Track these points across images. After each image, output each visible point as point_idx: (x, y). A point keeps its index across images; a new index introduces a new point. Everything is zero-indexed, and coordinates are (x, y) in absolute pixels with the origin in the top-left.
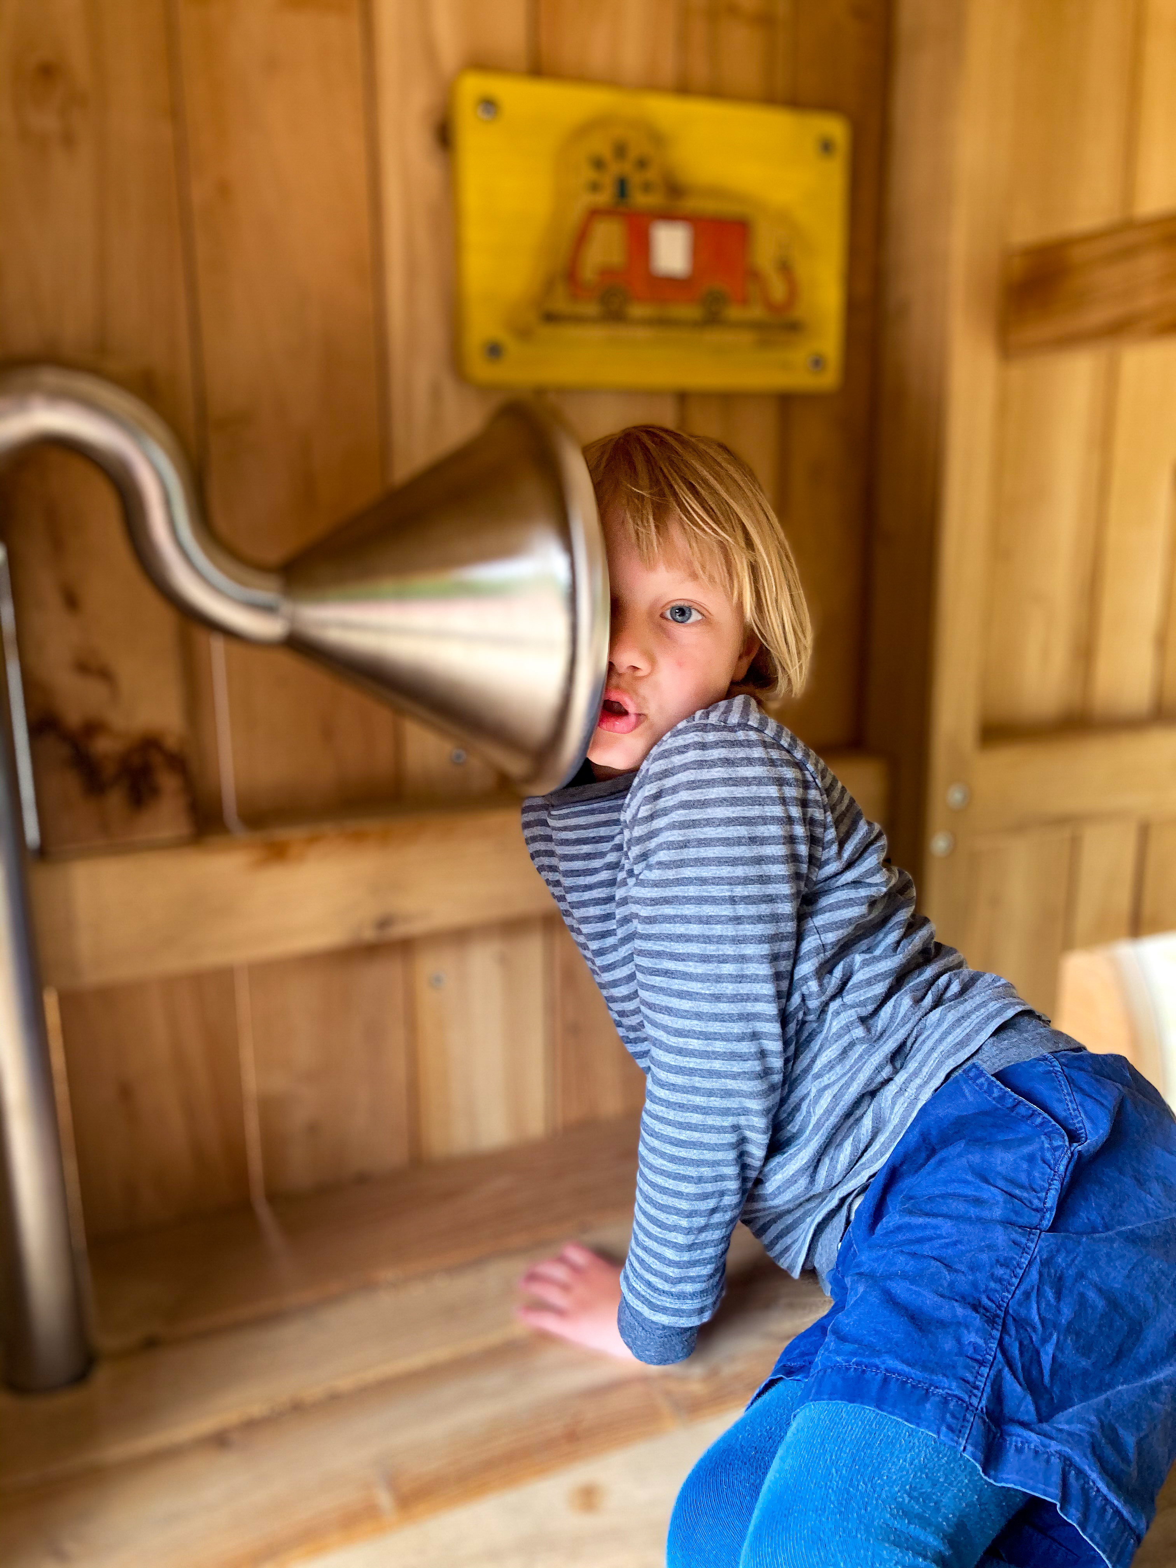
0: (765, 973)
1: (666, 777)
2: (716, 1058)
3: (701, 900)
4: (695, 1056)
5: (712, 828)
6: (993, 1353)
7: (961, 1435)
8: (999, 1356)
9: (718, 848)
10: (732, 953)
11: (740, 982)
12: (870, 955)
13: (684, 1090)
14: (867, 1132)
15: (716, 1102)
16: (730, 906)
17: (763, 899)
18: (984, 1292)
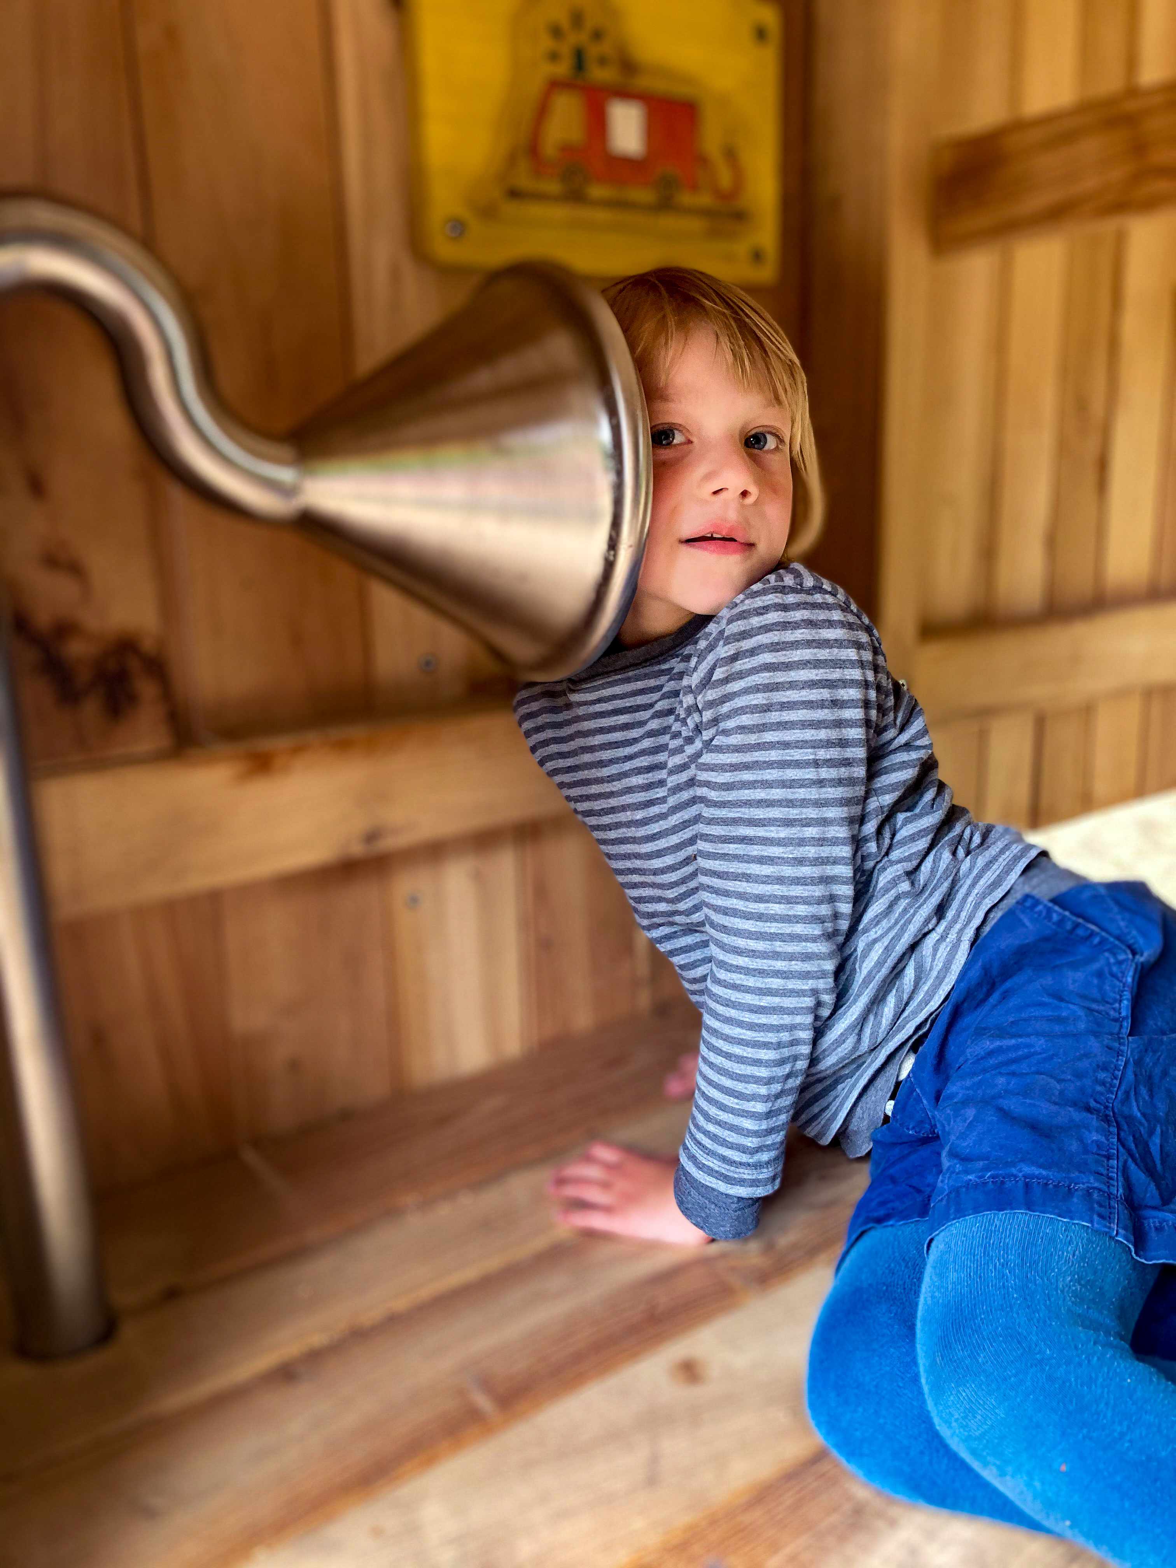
0: (845, 835)
1: (744, 638)
2: (797, 922)
3: (783, 765)
4: (776, 921)
5: (795, 691)
6: (1115, 1147)
7: (1111, 1220)
8: (1121, 1149)
9: (801, 711)
10: (816, 817)
11: (822, 846)
12: (912, 813)
13: (764, 955)
14: (910, 981)
15: (797, 966)
16: (814, 770)
17: (843, 762)
18: (1092, 1096)
